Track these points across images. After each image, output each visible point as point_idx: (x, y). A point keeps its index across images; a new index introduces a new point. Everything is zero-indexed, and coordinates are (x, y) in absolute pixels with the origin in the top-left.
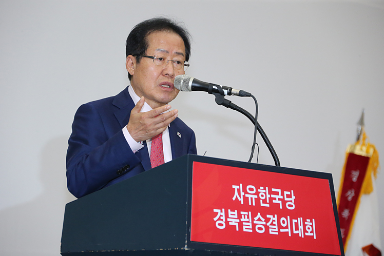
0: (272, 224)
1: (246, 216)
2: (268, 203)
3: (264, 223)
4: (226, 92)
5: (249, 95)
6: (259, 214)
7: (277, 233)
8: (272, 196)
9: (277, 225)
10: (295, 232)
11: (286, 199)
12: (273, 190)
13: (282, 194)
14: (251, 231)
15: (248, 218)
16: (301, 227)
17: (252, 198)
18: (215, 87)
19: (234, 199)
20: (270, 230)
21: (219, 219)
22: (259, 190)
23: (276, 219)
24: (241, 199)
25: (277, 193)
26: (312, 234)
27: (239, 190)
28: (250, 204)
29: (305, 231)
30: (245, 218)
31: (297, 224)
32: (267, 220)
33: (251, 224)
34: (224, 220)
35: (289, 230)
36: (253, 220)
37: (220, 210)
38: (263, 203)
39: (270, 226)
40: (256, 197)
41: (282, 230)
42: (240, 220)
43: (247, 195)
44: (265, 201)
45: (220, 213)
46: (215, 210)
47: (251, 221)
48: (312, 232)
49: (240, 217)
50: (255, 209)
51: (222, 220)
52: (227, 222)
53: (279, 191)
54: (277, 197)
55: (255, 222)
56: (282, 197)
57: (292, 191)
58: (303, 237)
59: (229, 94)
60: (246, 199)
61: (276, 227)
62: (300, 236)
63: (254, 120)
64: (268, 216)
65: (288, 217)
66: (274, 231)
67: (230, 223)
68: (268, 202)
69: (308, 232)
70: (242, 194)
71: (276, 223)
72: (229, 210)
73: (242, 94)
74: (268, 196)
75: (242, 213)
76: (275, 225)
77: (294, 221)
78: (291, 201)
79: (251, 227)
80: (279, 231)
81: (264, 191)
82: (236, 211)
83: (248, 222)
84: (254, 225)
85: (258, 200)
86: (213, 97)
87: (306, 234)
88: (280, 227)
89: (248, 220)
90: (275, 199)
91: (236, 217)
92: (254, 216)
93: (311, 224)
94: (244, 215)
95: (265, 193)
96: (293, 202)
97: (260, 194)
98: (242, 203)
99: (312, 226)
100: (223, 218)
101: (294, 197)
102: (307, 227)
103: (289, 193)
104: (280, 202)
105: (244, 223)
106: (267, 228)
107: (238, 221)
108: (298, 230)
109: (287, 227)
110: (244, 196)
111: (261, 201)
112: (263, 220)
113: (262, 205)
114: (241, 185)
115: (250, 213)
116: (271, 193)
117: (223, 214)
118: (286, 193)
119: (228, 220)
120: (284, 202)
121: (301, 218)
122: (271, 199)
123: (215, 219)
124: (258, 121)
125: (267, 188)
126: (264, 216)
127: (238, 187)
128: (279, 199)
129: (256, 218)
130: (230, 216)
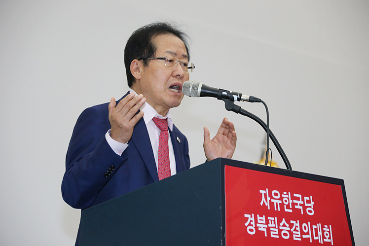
0: (295, 230)
1: (273, 222)
2: (291, 209)
3: (289, 229)
4: (236, 97)
5: (259, 101)
6: (284, 219)
7: (300, 239)
8: (295, 201)
9: (299, 231)
10: (315, 238)
11: (306, 205)
12: (295, 195)
13: (303, 200)
14: (278, 237)
15: (275, 223)
16: (320, 233)
17: (277, 203)
18: (225, 93)
19: (262, 204)
20: (294, 236)
21: (250, 225)
22: (283, 196)
23: (298, 225)
24: (268, 204)
25: (298, 199)
26: (329, 241)
27: (265, 195)
28: (276, 209)
29: (324, 237)
30: (272, 224)
31: (316, 230)
32: (291, 226)
33: (277, 230)
34: (254, 226)
35: (309, 236)
36: (279, 225)
37: (250, 215)
38: (287, 208)
39: (294, 232)
40: (280, 202)
41: (304, 236)
42: (268, 226)
43: (272, 201)
44: (288, 207)
45: (250, 218)
46: (246, 216)
47: (277, 227)
48: (329, 238)
49: (267, 222)
50: (280, 215)
51: (252, 225)
52: (256, 228)
53: (300, 196)
54: (299, 202)
55: (281, 228)
56: (302, 203)
57: (311, 197)
58: (322, 243)
59: (239, 100)
60: (272, 204)
61: (299, 233)
62: (320, 242)
63: (266, 127)
64: (292, 222)
65: (309, 223)
66: (297, 237)
67: (260, 229)
68: (291, 207)
69: (326, 238)
70: (269, 199)
71: (298, 229)
72: (258, 215)
73: (252, 100)
74: (291, 201)
75: (269, 218)
76: (297, 231)
77: (314, 227)
78: (310, 207)
79: (277, 233)
80: (301, 237)
81: (287, 196)
82: (264, 216)
83: (275, 227)
84: (280, 231)
85: (282, 205)
86: (222, 103)
87: (325, 240)
88: (302, 233)
89: (274, 226)
90: (297, 204)
91: (264, 222)
92: (279, 221)
93: (328, 230)
94: (271, 220)
95: (288, 198)
96: (312, 207)
97: (284, 199)
98: (269, 208)
99: (329, 232)
100: (253, 223)
101: (312, 203)
102: (325, 233)
103: (308, 199)
104: (301, 208)
105: (271, 229)
106: (291, 234)
107: (266, 226)
108: (318, 236)
109: (308, 233)
110: (270, 201)
111: (285, 206)
112: (288, 225)
113: (286, 210)
114: (267, 189)
115: (276, 218)
116: (293, 198)
117: (253, 219)
118: (306, 198)
119: (258, 225)
120: (305, 208)
121: (320, 224)
122: (294, 204)
123: (246, 224)
124: (270, 127)
125: (289, 193)
126: (288, 222)
127: (264, 192)
128: (300, 205)
129: (281, 224)
130: (259, 221)
